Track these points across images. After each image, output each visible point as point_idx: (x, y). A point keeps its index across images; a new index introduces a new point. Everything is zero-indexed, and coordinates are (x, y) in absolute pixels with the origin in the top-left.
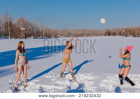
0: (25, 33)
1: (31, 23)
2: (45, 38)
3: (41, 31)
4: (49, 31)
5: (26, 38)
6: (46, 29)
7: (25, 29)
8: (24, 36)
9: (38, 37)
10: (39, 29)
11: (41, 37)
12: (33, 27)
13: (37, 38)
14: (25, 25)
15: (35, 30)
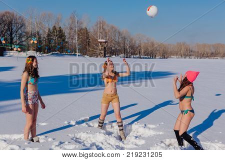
0: (105, 48)
1: (121, 31)
2: (143, 58)
3: (137, 46)
4: (153, 45)
9: (132, 56)
10: (135, 41)
12: (124, 39)
13: (129, 57)
14: (106, 33)
15: (127, 42)
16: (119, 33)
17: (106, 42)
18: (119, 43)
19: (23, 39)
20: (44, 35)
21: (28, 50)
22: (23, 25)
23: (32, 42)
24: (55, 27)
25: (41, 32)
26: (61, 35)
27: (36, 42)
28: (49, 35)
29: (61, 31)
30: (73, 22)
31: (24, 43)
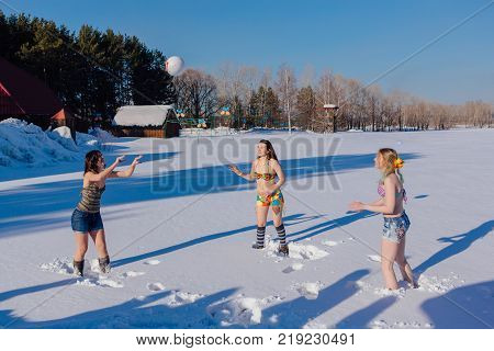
0: (335, 118)
2: (406, 130)
3: (395, 110)
5: (335, 130)
6: (411, 103)
7: (332, 106)
8: (331, 124)
9: (387, 128)
10: (392, 104)
11: (398, 127)
12: (373, 100)
13: (383, 131)
14: (336, 93)
15: (378, 106)
16: (363, 91)
17: (336, 108)
18: (363, 108)
19: (214, 109)
20: (245, 101)
21: (217, 126)
22: (213, 88)
23: (223, 113)
24: (262, 88)
25: (241, 98)
26: (271, 99)
27: (228, 113)
28: (253, 101)
29: (271, 94)
30: (282, 80)
31: (216, 115)
